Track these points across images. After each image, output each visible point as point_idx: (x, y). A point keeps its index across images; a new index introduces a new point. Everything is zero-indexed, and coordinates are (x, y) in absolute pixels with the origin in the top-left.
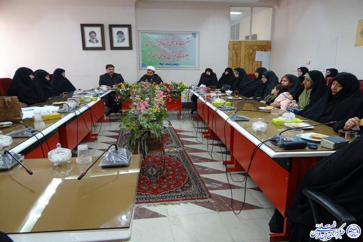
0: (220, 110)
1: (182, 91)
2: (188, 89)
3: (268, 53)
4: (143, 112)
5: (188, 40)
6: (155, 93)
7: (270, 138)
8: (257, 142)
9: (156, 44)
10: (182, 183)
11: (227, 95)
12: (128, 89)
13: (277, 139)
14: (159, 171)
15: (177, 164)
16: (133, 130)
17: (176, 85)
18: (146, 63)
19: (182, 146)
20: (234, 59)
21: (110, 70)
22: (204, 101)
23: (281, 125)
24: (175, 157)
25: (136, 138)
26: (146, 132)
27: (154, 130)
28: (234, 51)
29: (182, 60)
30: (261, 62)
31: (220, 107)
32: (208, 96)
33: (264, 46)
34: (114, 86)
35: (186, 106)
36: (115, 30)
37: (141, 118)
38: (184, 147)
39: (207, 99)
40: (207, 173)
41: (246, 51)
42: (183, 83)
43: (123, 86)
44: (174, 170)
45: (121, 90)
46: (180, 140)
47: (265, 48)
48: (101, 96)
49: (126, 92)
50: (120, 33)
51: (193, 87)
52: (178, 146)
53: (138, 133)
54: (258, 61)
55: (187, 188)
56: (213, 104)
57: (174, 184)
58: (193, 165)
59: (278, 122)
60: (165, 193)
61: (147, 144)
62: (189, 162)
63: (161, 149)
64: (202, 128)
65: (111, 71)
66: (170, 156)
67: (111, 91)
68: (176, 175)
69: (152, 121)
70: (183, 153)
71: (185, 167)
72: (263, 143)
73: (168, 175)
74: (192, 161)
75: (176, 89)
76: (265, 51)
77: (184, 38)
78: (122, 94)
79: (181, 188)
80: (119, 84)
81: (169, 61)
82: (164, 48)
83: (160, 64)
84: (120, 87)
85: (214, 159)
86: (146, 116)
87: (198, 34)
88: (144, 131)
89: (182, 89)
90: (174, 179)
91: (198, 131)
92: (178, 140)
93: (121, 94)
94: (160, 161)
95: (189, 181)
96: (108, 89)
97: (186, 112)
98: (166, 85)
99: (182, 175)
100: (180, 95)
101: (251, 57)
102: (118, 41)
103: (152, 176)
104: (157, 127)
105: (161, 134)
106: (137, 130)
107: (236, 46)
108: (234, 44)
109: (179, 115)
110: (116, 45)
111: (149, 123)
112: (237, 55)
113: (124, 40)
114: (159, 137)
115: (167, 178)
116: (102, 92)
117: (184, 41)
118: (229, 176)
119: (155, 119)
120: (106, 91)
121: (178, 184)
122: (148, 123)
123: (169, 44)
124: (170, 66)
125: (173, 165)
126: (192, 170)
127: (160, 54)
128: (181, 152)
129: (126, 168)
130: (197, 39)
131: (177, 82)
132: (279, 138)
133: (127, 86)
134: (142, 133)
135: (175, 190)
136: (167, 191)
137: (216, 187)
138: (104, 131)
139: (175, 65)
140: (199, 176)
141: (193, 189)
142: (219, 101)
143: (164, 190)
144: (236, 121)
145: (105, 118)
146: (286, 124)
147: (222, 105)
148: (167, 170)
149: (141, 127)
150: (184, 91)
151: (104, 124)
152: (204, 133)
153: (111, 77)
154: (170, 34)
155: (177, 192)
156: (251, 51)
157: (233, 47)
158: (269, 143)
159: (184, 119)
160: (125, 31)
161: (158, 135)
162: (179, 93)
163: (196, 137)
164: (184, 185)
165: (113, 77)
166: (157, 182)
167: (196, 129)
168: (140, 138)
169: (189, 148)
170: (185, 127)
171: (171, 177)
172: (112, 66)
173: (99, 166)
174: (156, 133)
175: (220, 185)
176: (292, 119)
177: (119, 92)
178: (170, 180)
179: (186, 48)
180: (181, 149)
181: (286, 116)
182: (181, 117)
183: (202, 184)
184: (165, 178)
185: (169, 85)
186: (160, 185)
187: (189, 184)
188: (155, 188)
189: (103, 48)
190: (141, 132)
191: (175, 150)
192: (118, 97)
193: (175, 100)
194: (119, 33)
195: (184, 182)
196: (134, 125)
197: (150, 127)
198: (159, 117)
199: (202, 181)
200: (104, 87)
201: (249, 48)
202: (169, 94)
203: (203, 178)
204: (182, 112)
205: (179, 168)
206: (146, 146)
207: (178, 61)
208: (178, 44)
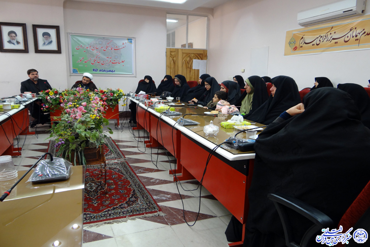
0: (165, 115)
1: (120, 98)
2: (126, 97)
3: (205, 61)
4: (80, 119)
5: (124, 46)
6: (91, 100)
7: (225, 141)
8: (211, 146)
9: (88, 49)
10: (126, 197)
11: (168, 102)
12: (58, 96)
13: (233, 141)
14: (99, 186)
15: (120, 177)
16: (67, 140)
17: (113, 93)
18: (77, 69)
19: (123, 157)
20: (172, 66)
21: (33, 74)
22: (146, 108)
23: (231, 128)
24: (116, 169)
25: (71, 149)
26: (83, 141)
27: (93, 139)
28: (171, 59)
29: (117, 66)
30: (198, 70)
31: (165, 113)
32: (149, 103)
33: (201, 54)
34: (40, 93)
35: (124, 115)
36: (40, 31)
37: (77, 125)
38: (125, 157)
39: (149, 105)
40: (154, 184)
41: (183, 59)
42: (120, 90)
43: (51, 93)
44: (116, 183)
45: (48, 98)
46: (120, 150)
47: (201, 56)
48: (25, 104)
49: (56, 100)
50: (46, 35)
51: (131, 94)
52: (119, 156)
53: (73, 143)
54: (196, 68)
55: (133, 202)
56: (156, 110)
57: (119, 199)
58: (137, 176)
59: (228, 125)
60: (109, 210)
61: (84, 156)
62: (133, 173)
63: (102, 160)
64: (144, 137)
65: (35, 76)
66: (110, 168)
67: (37, 98)
68: (120, 189)
69: (91, 129)
70: (125, 165)
71: (129, 179)
72: (219, 146)
73: (110, 190)
74: (136, 172)
75: (113, 96)
76: (202, 59)
77: (120, 43)
78: (51, 102)
79: (126, 203)
80: (46, 91)
81: (103, 68)
82: (98, 54)
83: (94, 70)
84: (48, 94)
85: (159, 169)
86: (83, 122)
87: (134, 39)
88: (81, 140)
89: (120, 96)
90: (117, 193)
91: (140, 140)
92: (118, 150)
93: (49, 103)
94: (100, 174)
95: (134, 194)
96: (34, 97)
97: (125, 121)
98: (102, 92)
99: (126, 188)
100: (118, 103)
101: (189, 65)
102: (44, 44)
103: (91, 192)
104: (97, 135)
105: (101, 143)
106: (73, 139)
107: (173, 54)
108: (171, 52)
109: (117, 124)
110: (41, 47)
111: (87, 130)
112: (174, 63)
113: (51, 42)
114: (99, 147)
115: (110, 193)
116: (26, 99)
117: (119, 47)
118: (179, 186)
119: (94, 126)
120: (31, 99)
121: (122, 198)
122: (85, 130)
123: (103, 49)
124: (105, 72)
125: (115, 178)
126: (137, 182)
127: (93, 59)
128: (122, 163)
129: (66, 182)
130: (133, 45)
131: (114, 89)
132: (235, 140)
133: (56, 93)
134: (79, 143)
135: (120, 206)
136: (110, 207)
137: (165, 198)
138: (29, 145)
139: (110, 71)
140: (146, 188)
141: (140, 203)
142: (162, 106)
143: (108, 206)
144: (184, 126)
145: (30, 130)
146: (236, 127)
147: (167, 111)
148: (109, 185)
149: (77, 136)
150: (121, 99)
151: (28, 137)
152: (145, 142)
153: (36, 83)
154: (104, 38)
155: (122, 208)
156: (188, 59)
157: (171, 54)
158: (224, 146)
159: (122, 129)
160: (52, 32)
161: (98, 145)
162: (116, 100)
163: (138, 147)
164: (129, 199)
165: (38, 84)
166: (97, 199)
167: (137, 139)
168: (77, 149)
169: (131, 158)
170: (124, 136)
171: (113, 191)
172: (35, 71)
173: (29, 182)
174: (96, 142)
175: (169, 196)
176: (241, 122)
177: (47, 100)
178: (113, 194)
179: (121, 54)
180: (122, 160)
181: (235, 119)
182: (119, 127)
183: (149, 196)
184: (106, 194)
185: (105, 92)
186: (101, 202)
187: (135, 197)
188: (96, 205)
189: (26, 51)
190: (77, 141)
191: (116, 161)
192: (45, 106)
193: (112, 109)
194: (44, 34)
195: (129, 196)
196: (69, 134)
197: (88, 135)
198: (98, 124)
199: (149, 193)
200: (28, 94)
201: (186, 56)
202: (106, 101)
203: (150, 189)
204: (120, 122)
205: (122, 181)
206: (83, 158)
207: (113, 67)
208: (113, 49)
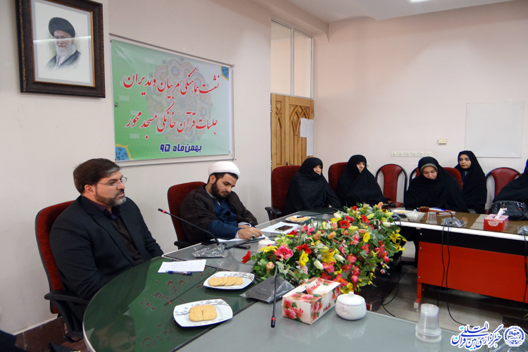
3: (312, 122)
5: (215, 83)
9: (152, 86)
18: (125, 147)
20: (278, 133)
28: (277, 118)
29: (205, 137)
30: (306, 139)
33: (308, 108)
36: (42, 12)
41: (290, 118)
47: (308, 112)
76: (309, 118)
81: (180, 140)
82: (170, 101)
83: (162, 148)
87: (232, 70)
101: (296, 130)
102: (54, 59)
107: (279, 106)
108: (277, 102)
112: (281, 126)
113: (75, 57)
117: (208, 85)
123: (180, 88)
127: (160, 116)
130: (229, 83)
139: (193, 149)
154: (181, 59)
156: (295, 118)
157: (277, 108)
179: (212, 105)
201: (293, 111)
207: (199, 138)
208: (198, 91)
